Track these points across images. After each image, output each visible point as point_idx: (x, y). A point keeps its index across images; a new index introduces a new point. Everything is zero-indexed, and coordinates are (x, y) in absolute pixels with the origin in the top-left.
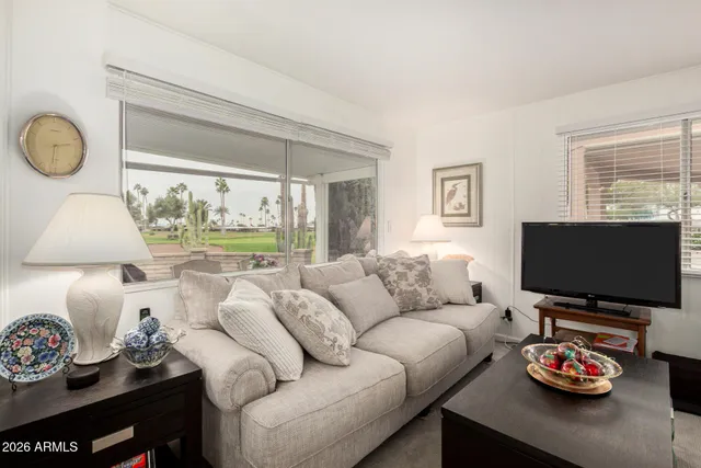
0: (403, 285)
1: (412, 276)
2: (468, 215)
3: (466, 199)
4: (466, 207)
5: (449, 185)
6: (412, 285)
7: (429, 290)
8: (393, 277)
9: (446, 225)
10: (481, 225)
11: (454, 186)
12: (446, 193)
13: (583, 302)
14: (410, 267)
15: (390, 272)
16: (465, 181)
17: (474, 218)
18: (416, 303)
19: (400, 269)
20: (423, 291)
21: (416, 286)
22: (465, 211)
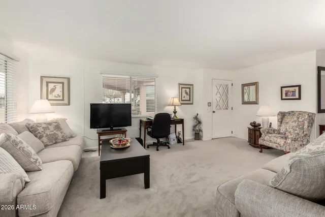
0: (48, 132)
1: (51, 128)
2: (63, 100)
3: (61, 93)
4: (61, 96)
5: (51, 86)
6: (52, 131)
7: (62, 133)
8: (41, 130)
9: (52, 105)
10: (69, 105)
11: (55, 86)
12: (49, 90)
13: (109, 128)
14: (50, 124)
15: (38, 128)
16: (61, 85)
17: (66, 101)
18: (56, 139)
19: (44, 126)
20: (59, 133)
21: (55, 131)
22: (61, 98)
